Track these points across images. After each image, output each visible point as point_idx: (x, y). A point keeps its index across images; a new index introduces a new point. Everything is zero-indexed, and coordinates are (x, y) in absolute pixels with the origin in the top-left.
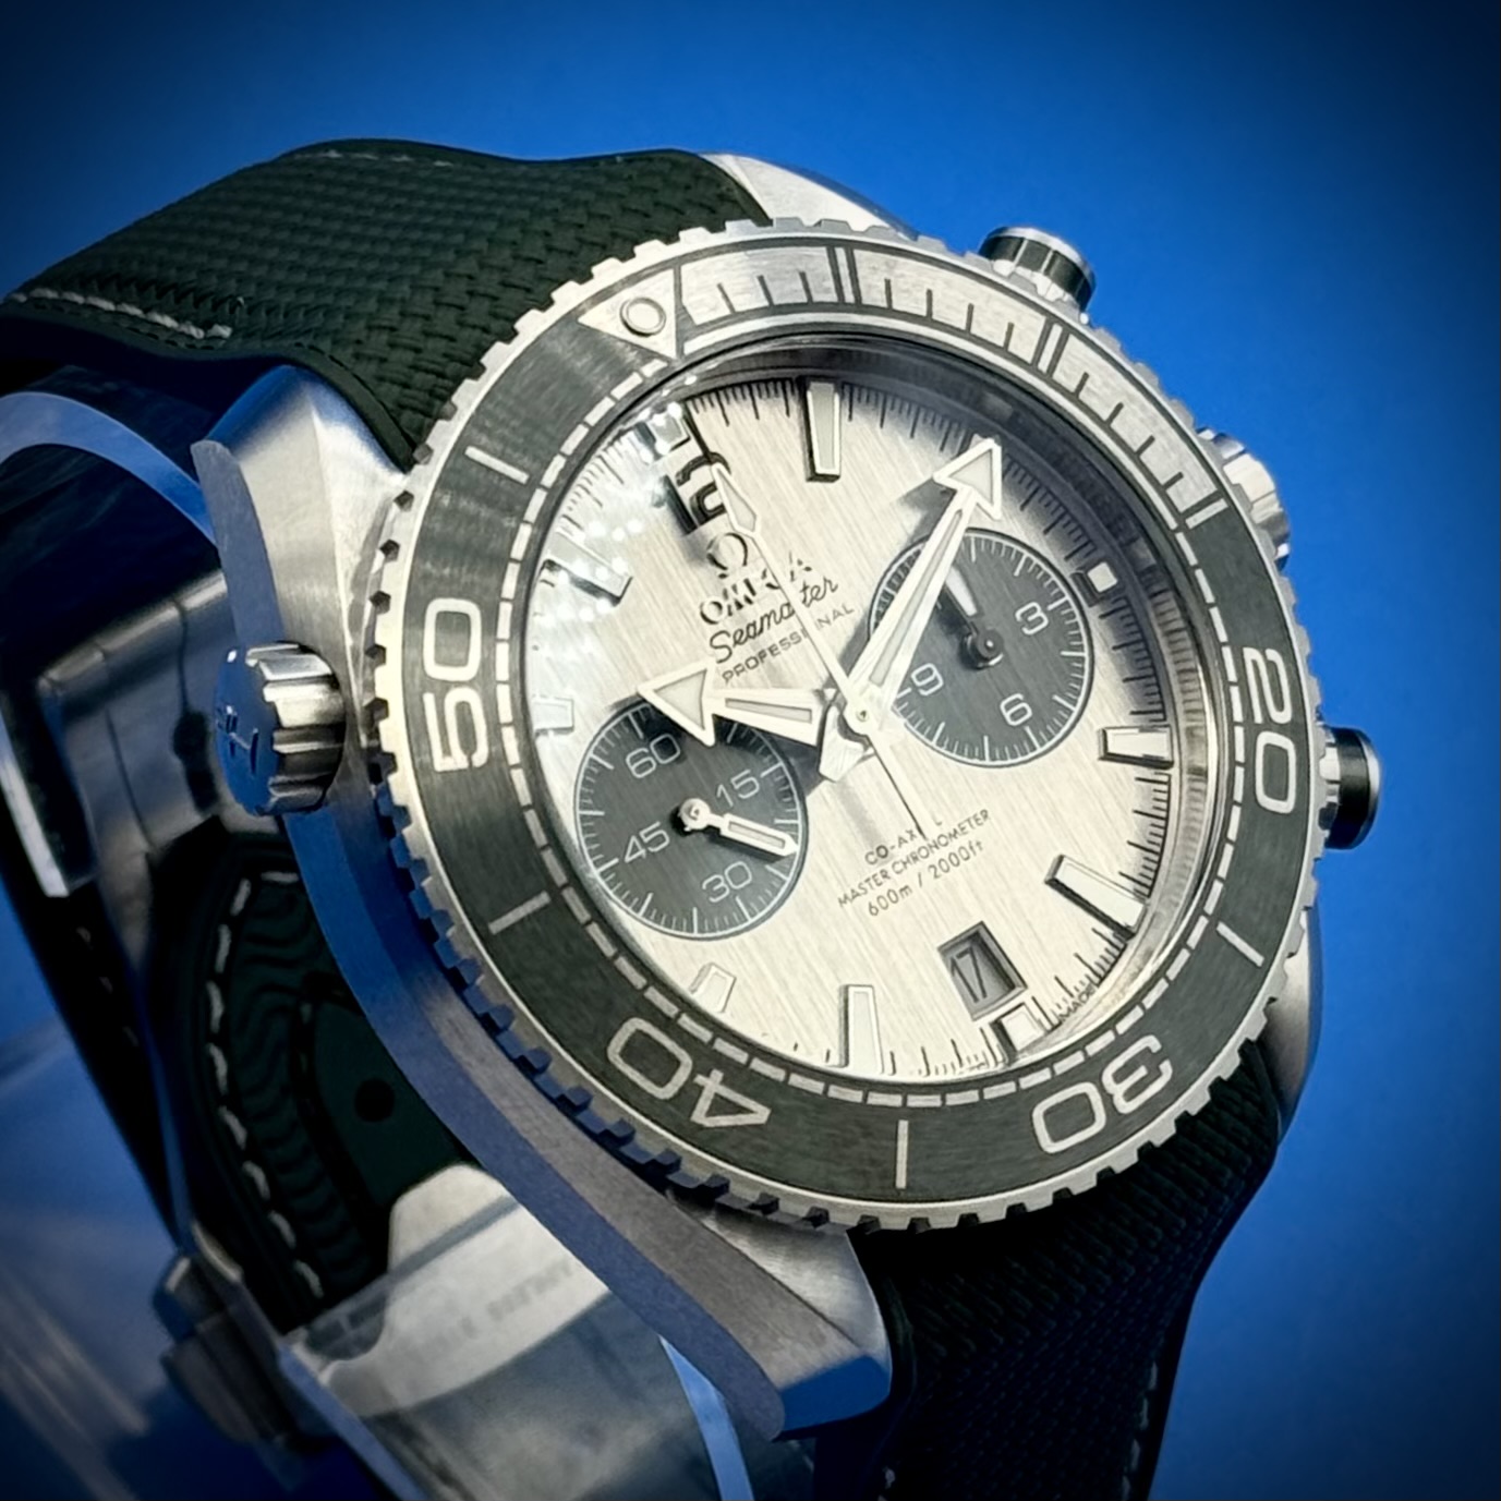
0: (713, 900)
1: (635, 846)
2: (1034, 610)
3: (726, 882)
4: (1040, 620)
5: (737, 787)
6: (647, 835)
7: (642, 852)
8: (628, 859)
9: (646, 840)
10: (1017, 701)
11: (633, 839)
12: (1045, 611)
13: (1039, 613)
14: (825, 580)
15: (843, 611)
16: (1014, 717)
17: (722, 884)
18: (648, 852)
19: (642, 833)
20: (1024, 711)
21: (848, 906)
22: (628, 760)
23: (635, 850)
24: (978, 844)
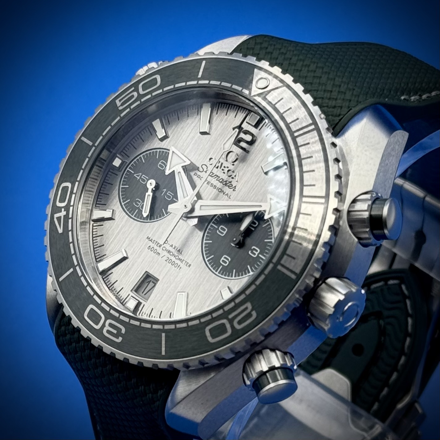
0: (134, 204)
1: (139, 175)
2: (257, 251)
3: (140, 205)
4: (255, 254)
5: (168, 194)
6: (144, 177)
7: (138, 178)
8: (135, 175)
9: (142, 177)
10: (228, 260)
11: (141, 174)
12: (258, 254)
13: (257, 253)
14: (235, 187)
15: (229, 196)
16: (223, 261)
17: (139, 204)
18: (139, 180)
19: (143, 175)
20: (226, 263)
21: (147, 240)
22: (162, 161)
23: (138, 176)
24: (181, 268)
